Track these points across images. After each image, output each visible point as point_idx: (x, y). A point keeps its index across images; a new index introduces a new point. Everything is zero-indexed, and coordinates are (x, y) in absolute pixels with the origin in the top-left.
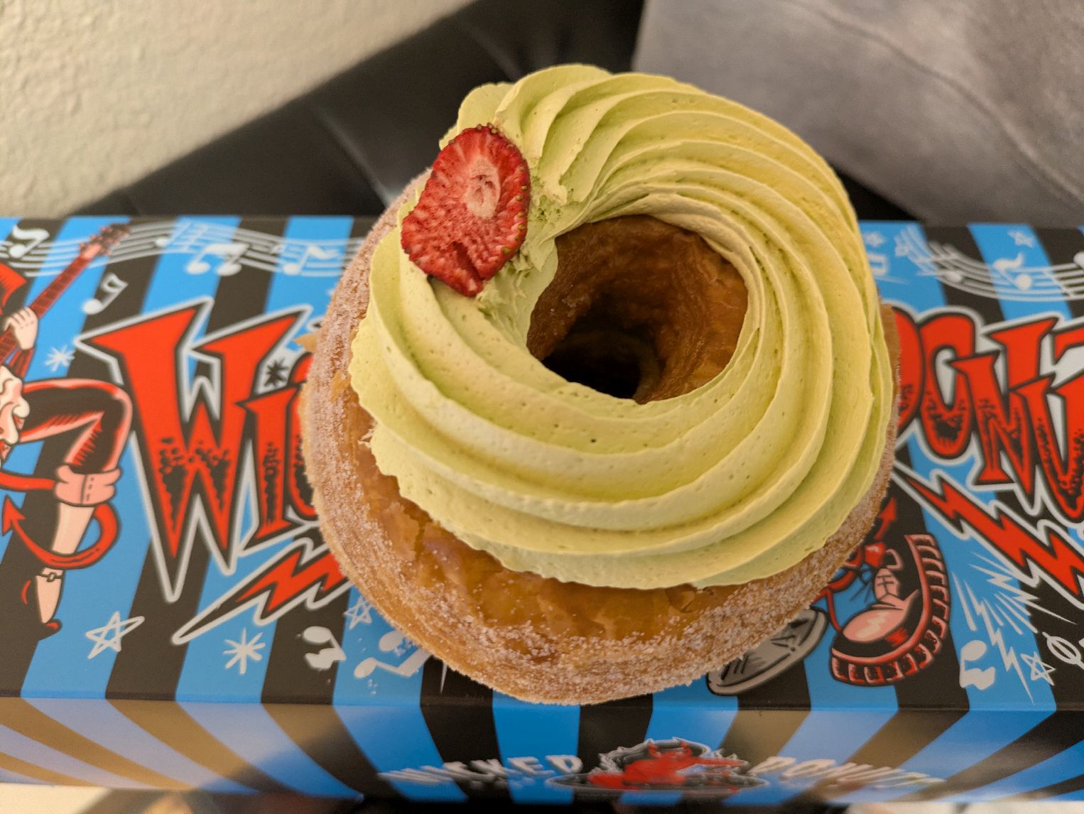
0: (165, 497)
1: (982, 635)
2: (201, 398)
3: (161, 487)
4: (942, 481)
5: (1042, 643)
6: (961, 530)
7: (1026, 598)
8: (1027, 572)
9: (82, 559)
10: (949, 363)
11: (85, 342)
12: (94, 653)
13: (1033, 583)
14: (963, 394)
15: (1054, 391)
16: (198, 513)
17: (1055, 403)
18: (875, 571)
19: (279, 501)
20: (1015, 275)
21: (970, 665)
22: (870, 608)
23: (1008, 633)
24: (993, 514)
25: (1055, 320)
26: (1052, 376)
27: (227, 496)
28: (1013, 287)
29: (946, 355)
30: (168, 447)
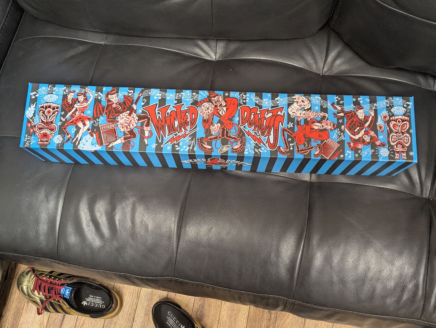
0: (157, 130)
1: (248, 148)
2: (159, 117)
3: (156, 129)
4: (248, 130)
5: (254, 149)
6: (249, 136)
7: (254, 144)
8: (255, 142)
9: (149, 137)
10: (253, 115)
11: (143, 109)
12: (153, 148)
13: (255, 143)
14: (254, 119)
15: (265, 119)
16: (161, 132)
17: (265, 121)
18: (238, 141)
19: (170, 131)
20: (266, 102)
21: (246, 151)
22: (236, 145)
23: (251, 148)
24: (253, 135)
25: (269, 109)
26: (266, 117)
27: (164, 130)
28: (265, 104)
29: (253, 113)
30: (156, 124)
